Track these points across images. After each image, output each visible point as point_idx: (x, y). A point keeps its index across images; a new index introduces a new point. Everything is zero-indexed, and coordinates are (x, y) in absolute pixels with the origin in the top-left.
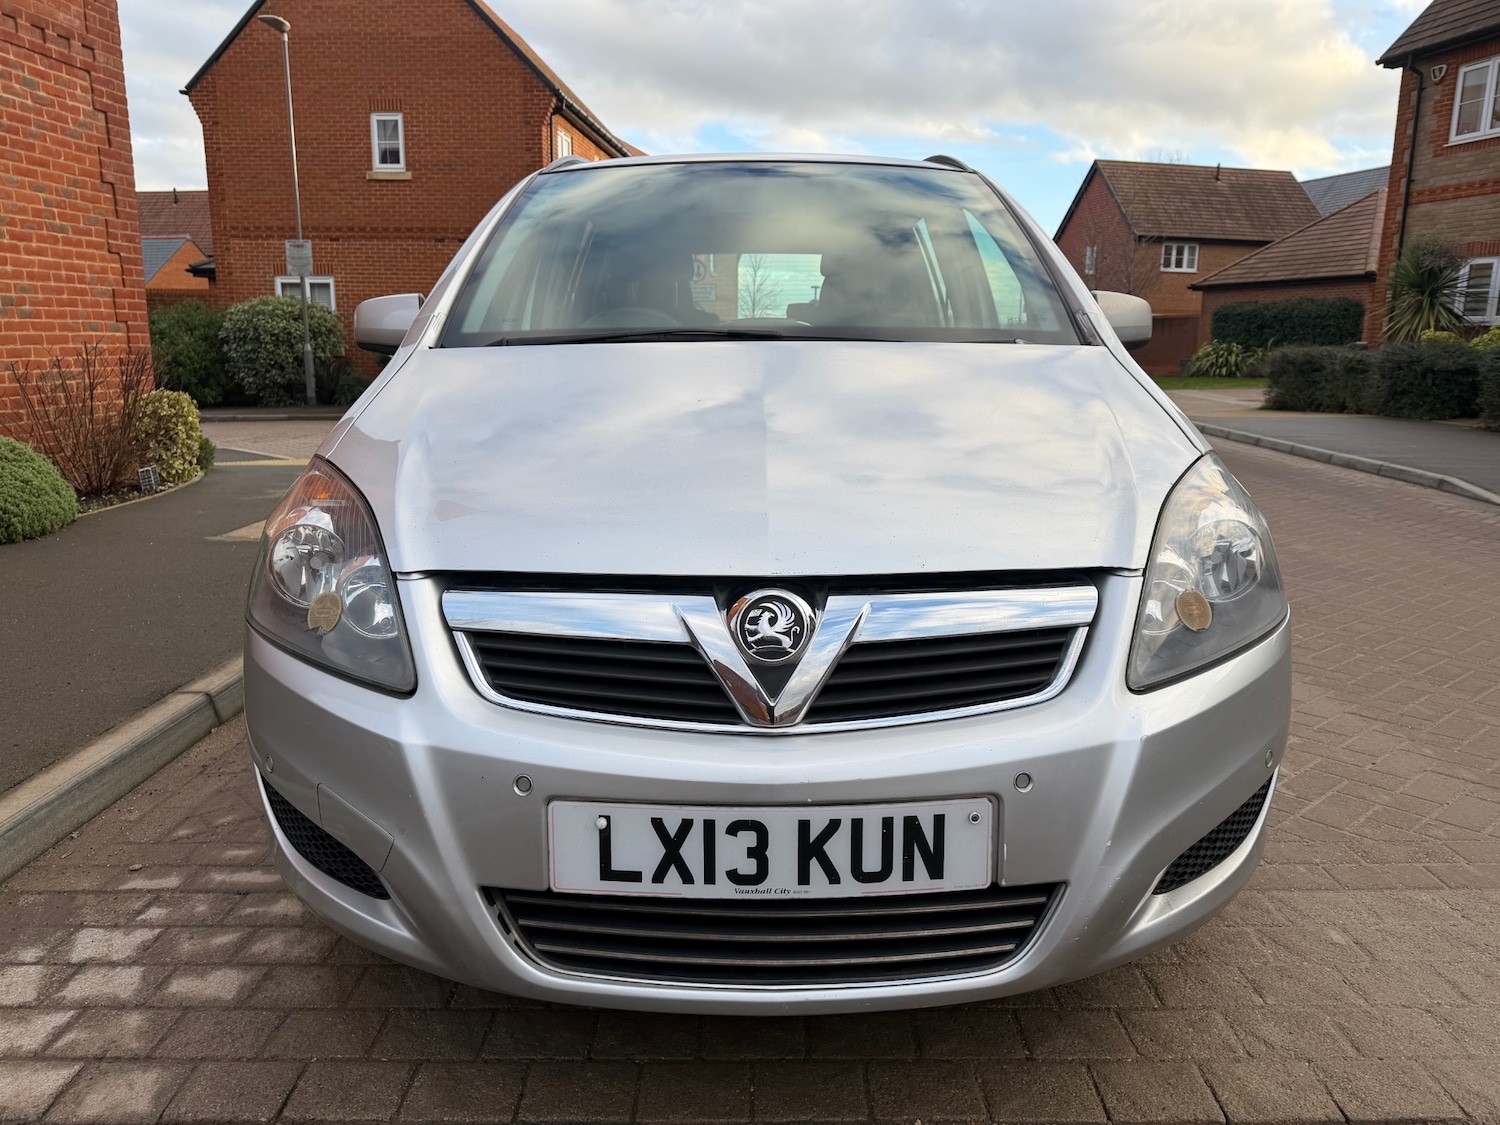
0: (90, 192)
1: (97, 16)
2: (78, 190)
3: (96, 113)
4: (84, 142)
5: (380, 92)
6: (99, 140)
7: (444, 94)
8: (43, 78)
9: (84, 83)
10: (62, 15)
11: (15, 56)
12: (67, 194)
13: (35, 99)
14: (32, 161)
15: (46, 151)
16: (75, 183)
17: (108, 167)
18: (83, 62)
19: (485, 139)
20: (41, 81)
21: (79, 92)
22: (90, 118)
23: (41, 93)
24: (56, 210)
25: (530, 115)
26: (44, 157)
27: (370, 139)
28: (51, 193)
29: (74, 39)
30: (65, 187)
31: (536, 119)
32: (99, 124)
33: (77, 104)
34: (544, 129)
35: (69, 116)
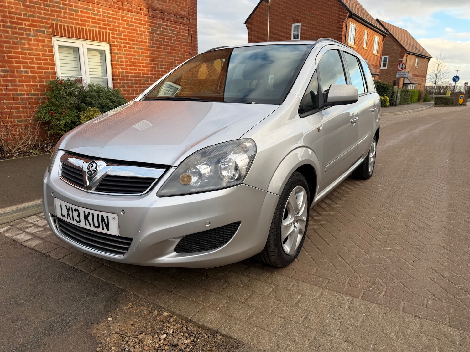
0: (186, 56)
1: (191, 11)
2: (183, 56)
3: (189, 36)
4: (185, 44)
5: (295, 17)
6: (189, 43)
7: (314, 15)
8: (176, 29)
9: (186, 28)
10: (182, 12)
11: (169, 24)
12: (180, 57)
13: (174, 34)
14: (171, 50)
15: (175, 47)
16: (182, 54)
17: (191, 49)
18: (186, 23)
19: (325, 29)
20: (175, 29)
21: (185, 31)
22: (187, 37)
23: (175, 32)
24: (176, 61)
25: (340, 19)
26: (175, 48)
27: (291, 32)
28: (176, 57)
29: (185, 17)
30: (179, 55)
31: (342, 21)
32: (190, 38)
33: (184, 34)
34: (344, 23)
35: (182, 37)
